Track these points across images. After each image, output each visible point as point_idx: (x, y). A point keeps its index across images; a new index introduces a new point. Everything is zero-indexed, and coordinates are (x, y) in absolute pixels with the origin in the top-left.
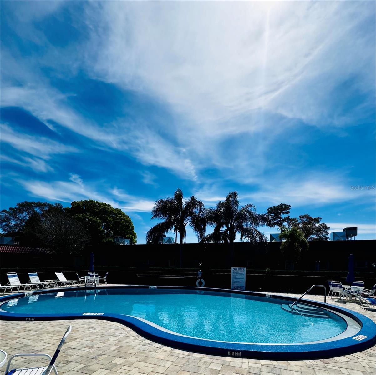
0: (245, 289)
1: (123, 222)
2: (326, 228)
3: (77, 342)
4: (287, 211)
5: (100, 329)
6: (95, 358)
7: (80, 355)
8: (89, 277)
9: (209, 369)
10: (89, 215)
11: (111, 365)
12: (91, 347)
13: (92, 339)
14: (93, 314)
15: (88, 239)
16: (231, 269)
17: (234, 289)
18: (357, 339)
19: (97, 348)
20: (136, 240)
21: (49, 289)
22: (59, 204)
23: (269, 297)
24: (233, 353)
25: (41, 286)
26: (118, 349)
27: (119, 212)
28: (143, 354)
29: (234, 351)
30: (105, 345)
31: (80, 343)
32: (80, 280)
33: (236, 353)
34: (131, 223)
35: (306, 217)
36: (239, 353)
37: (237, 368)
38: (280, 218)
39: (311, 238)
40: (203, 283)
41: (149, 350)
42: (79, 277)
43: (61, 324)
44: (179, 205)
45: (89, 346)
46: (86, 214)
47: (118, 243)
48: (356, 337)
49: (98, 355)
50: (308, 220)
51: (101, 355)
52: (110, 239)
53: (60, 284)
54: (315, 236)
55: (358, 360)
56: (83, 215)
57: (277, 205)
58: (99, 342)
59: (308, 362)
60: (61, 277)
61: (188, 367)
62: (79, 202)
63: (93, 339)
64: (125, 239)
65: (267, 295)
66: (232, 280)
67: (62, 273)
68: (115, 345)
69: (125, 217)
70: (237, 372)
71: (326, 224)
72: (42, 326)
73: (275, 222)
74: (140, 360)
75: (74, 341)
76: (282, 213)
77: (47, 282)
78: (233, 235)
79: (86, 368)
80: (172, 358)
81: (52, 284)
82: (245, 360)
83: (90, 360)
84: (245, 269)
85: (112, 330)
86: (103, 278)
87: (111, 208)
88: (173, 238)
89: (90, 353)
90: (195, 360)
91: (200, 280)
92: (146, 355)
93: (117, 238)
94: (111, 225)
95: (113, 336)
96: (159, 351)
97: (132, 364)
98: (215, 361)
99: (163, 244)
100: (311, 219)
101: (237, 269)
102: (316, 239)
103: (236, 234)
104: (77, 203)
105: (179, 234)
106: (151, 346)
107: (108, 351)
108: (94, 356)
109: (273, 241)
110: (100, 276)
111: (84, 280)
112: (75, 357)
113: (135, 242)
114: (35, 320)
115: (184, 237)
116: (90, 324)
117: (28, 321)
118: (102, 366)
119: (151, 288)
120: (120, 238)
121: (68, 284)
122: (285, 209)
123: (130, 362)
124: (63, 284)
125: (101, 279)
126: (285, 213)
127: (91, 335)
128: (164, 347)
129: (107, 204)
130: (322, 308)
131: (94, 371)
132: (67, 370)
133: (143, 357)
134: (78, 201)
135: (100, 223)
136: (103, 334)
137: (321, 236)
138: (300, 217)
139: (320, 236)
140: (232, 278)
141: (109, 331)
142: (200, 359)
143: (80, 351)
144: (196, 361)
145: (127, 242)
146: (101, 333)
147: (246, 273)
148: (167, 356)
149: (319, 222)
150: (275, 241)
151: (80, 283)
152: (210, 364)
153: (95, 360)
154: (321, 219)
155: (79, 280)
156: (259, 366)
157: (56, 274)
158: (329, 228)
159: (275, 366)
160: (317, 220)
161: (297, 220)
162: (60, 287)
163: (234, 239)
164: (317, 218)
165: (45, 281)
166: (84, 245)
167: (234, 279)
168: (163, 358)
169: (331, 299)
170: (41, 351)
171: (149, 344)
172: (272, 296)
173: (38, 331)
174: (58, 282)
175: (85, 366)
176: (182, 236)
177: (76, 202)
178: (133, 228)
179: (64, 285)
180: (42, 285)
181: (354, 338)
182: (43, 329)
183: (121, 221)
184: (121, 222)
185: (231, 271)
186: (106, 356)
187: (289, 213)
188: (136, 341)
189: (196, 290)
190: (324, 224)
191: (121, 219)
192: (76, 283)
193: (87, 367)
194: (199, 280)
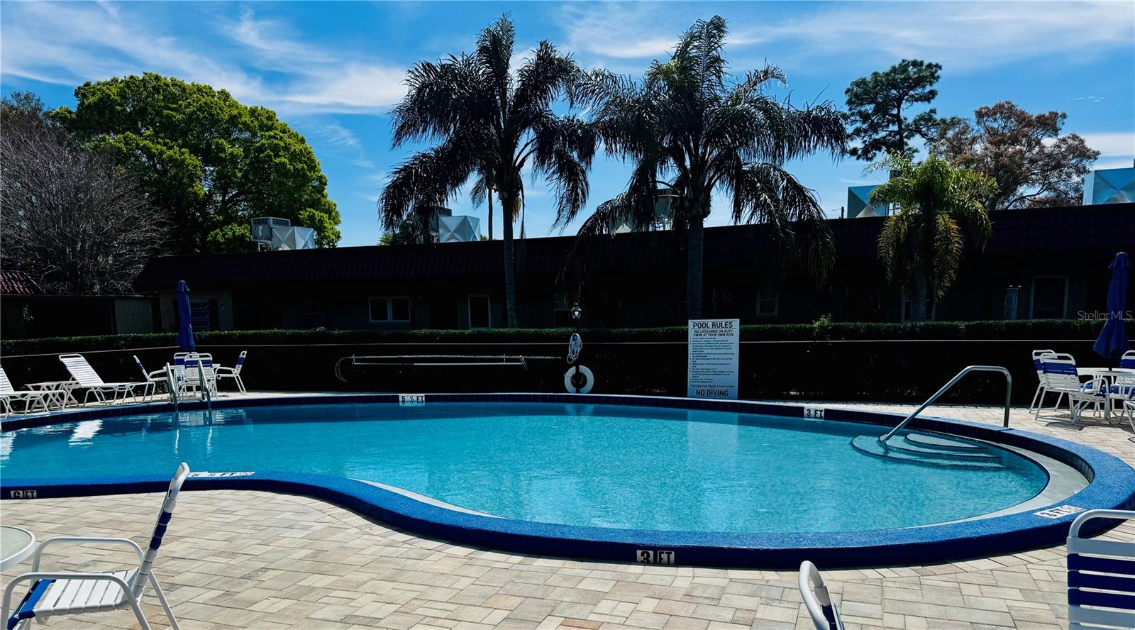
0: (737, 396)
1: (283, 160)
2: (1084, 153)
3: (186, 545)
4: (928, 88)
5: (247, 512)
6: (248, 577)
7: (204, 571)
8: (180, 370)
9: (577, 591)
10: (150, 136)
11: (298, 590)
12: (233, 555)
13: (229, 536)
14: (218, 475)
15: (155, 230)
16: (687, 324)
17: (699, 393)
18: (1048, 516)
19: (249, 557)
20: (337, 228)
21: (47, 414)
22: (27, 97)
23: (816, 418)
24: (651, 553)
25: (18, 405)
26: (313, 557)
27: (264, 121)
28: (389, 565)
29: (655, 549)
30: (269, 548)
31: (197, 546)
32: (151, 381)
33: (660, 553)
34: (312, 166)
35: (1001, 113)
36: (669, 554)
37: (657, 587)
38: (897, 119)
39: (1022, 198)
40: (588, 378)
41: (404, 555)
42: (144, 371)
43: (124, 503)
44: (497, 84)
45: (225, 552)
46: (137, 132)
47: (269, 242)
48: (1047, 511)
49: (256, 571)
50: (1013, 124)
51: (266, 569)
52: (239, 230)
53: (80, 394)
54: (1038, 188)
55: (1029, 566)
56: (125, 138)
57: (887, 69)
58: (251, 543)
59: (870, 573)
60: (83, 372)
61: (519, 588)
62: (106, 84)
63: (232, 537)
64: (295, 227)
65: (809, 410)
66: (690, 367)
67: (82, 358)
68: (303, 548)
69: (289, 141)
70: (655, 593)
71: (1082, 138)
72: (65, 509)
73: (875, 140)
74: (380, 577)
75: (178, 543)
76: (907, 100)
77: (37, 388)
78: (702, 198)
79: (228, 597)
80: (473, 571)
81: (54, 395)
82: (686, 572)
83: (235, 581)
84: (736, 323)
85: (287, 515)
86: (230, 372)
87: (234, 105)
88: (478, 220)
89: (231, 567)
90: (538, 574)
91: (577, 369)
92: (399, 567)
93: (265, 222)
94: (239, 175)
95: (293, 529)
96: (436, 556)
97: (359, 587)
98: (595, 574)
99: (442, 241)
100: (1023, 119)
101: (710, 325)
102: (1040, 202)
103: (713, 192)
104: (99, 90)
105: (500, 202)
106: (413, 547)
107: (285, 561)
108: (245, 572)
109: (860, 215)
110: (218, 366)
111: (166, 378)
112: (190, 576)
113: (333, 237)
114: (39, 497)
115: (517, 211)
116: (215, 501)
117: (16, 498)
118: (273, 593)
119: (404, 402)
120: (276, 222)
121: (109, 395)
122: (920, 82)
123: (352, 582)
124: (92, 398)
125: (222, 375)
126: (917, 100)
127: (224, 528)
128: (450, 548)
129: (216, 89)
130: (989, 444)
131: (249, 602)
132: (174, 602)
133: (388, 571)
134: (102, 81)
135: (195, 167)
136: (259, 523)
137: (1062, 188)
138: (980, 115)
139: (1055, 190)
140: (690, 356)
141: (281, 516)
142: (554, 571)
143: (200, 563)
144: (543, 574)
145: (303, 239)
146: (254, 523)
147: (742, 338)
148: (458, 567)
149: (1055, 131)
150: (866, 213)
151: (149, 393)
152: (582, 580)
153: (250, 581)
154: (1064, 116)
155: (146, 380)
156: (723, 582)
157: (62, 360)
158: (1095, 155)
159: (769, 583)
160: (1049, 124)
161: (967, 127)
162: (82, 407)
163: (707, 213)
164: (1047, 114)
165: (29, 386)
166: (144, 254)
167: (698, 362)
168: (448, 572)
169: (1037, 416)
170: (89, 565)
171: (404, 542)
172: (826, 411)
173: (62, 522)
174: (74, 390)
175: (224, 594)
176: (511, 207)
177: (93, 84)
178: (322, 182)
179: (97, 401)
180: (24, 399)
181: (1038, 514)
182: (74, 516)
183: (277, 156)
184: (277, 160)
185: (686, 333)
186: (281, 572)
187: (933, 98)
188: (366, 537)
189: (564, 404)
190: (1074, 137)
191: (276, 149)
192: (139, 391)
193: (228, 595)
194: (572, 371)
